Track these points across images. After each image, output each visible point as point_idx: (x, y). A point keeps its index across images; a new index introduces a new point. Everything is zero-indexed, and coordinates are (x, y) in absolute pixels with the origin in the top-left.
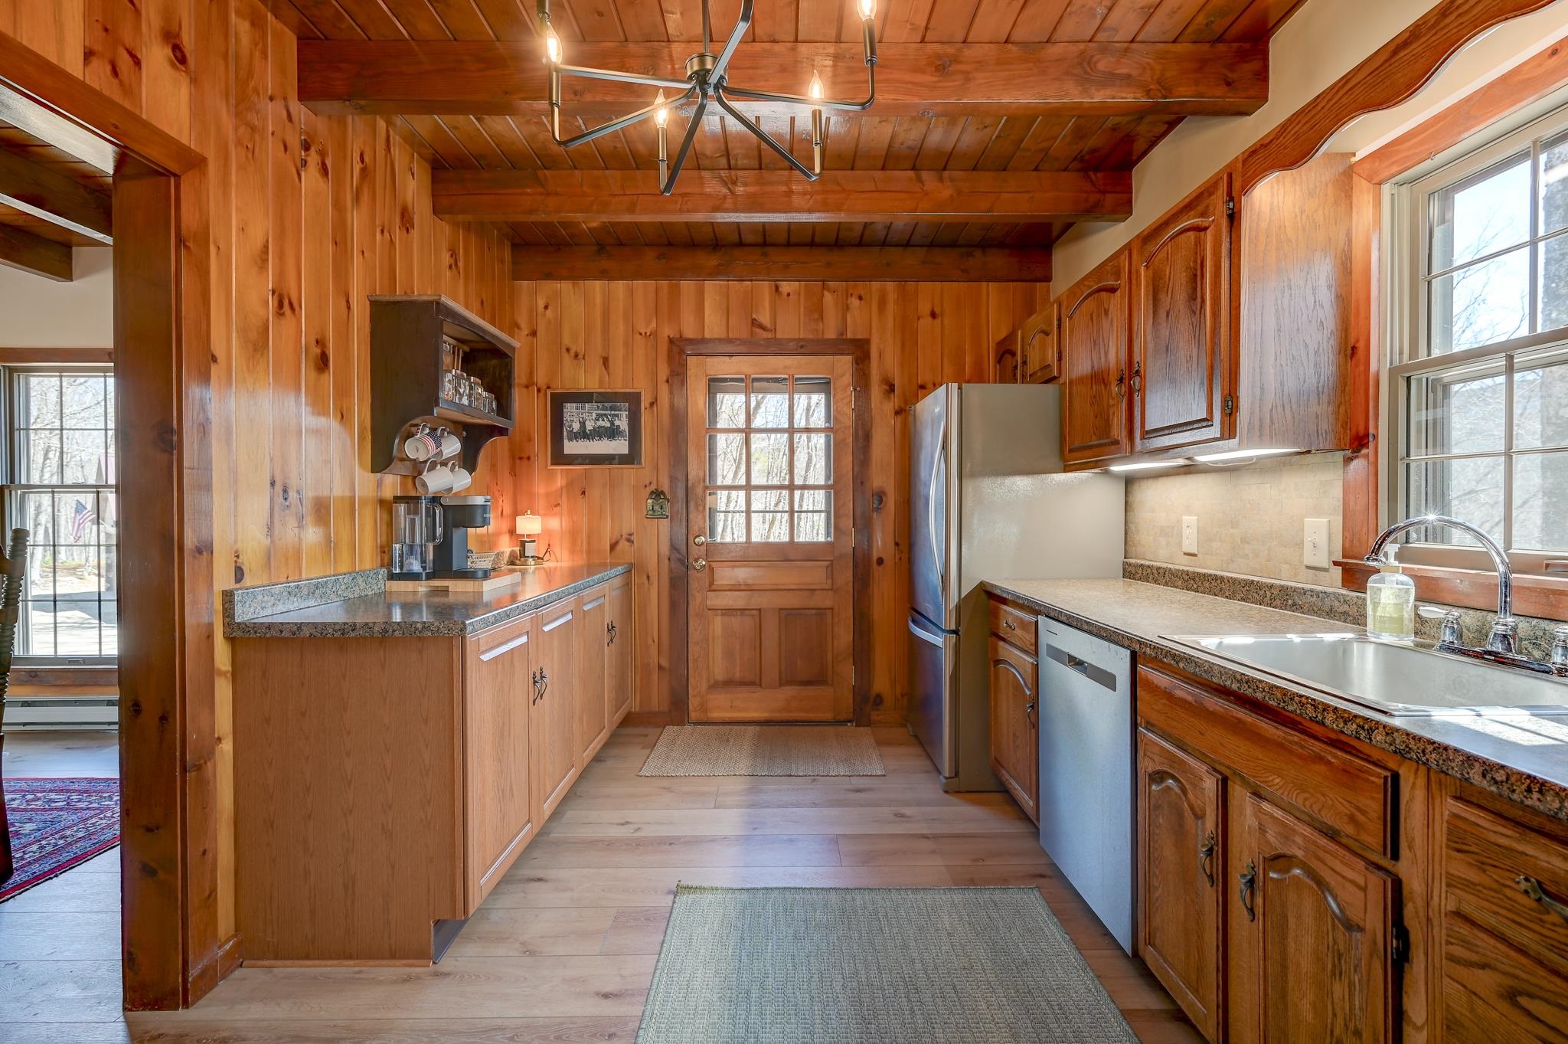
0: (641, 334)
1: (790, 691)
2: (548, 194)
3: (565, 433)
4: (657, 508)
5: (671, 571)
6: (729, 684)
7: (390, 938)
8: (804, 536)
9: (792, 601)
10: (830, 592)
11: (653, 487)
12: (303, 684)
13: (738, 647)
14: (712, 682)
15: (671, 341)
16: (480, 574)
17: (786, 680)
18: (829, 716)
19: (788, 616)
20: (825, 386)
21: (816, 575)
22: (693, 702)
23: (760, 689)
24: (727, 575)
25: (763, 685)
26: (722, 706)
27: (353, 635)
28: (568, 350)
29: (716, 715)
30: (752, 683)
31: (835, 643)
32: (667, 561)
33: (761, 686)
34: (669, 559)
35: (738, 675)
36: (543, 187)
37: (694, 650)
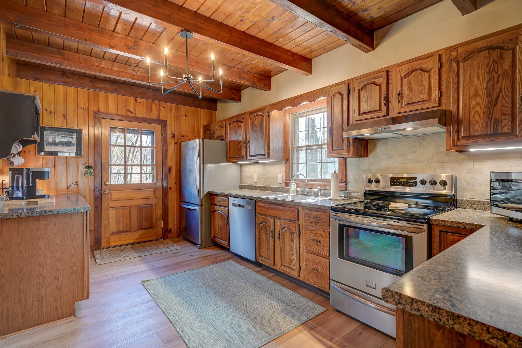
0: (81, 108)
1: (141, 232)
2: (65, 59)
3: (45, 143)
4: (89, 172)
5: (95, 195)
6: (118, 232)
8: (144, 181)
9: (142, 202)
10: (155, 199)
11: (87, 165)
12: (19, 234)
13: (121, 220)
14: (111, 233)
15: (95, 112)
17: (140, 228)
18: (154, 238)
19: (140, 208)
20: (152, 133)
21: (150, 194)
22: (104, 241)
23: (130, 233)
24: (116, 195)
25: (131, 231)
26: (115, 241)
27: (45, 214)
28: (46, 110)
29: (112, 244)
30: (127, 231)
31: (156, 215)
32: (93, 191)
33: (130, 232)
34: (94, 191)
35: (121, 230)
36: (63, 57)
37: (104, 222)
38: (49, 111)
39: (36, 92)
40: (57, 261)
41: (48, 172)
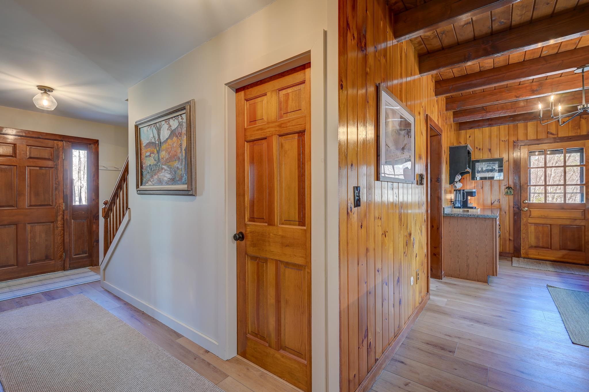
0: (503, 141)
1: (564, 252)
2: (487, 112)
3: (476, 171)
4: (509, 192)
5: (514, 211)
6: (536, 247)
7: (477, 277)
8: (570, 201)
9: (566, 222)
10: (584, 220)
11: (507, 186)
12: (458, 226)
13: (541, 236)
14: (530, 246)
15: (514, 142)
16: (474, 208)
17: (563, 248)
18: (583, 262)
19: (563, 228)
21: (578, 214)
22: (523, 251)
23: (550, 250)
24: (535, 213)
25: (552, 249)
26: (533, 253)
27: (470, 217)
28: (477, 148)
29: (532, 256)
30: (548, 248)
31: (586, 238)
32: (512, 208)
33: (551, 249)
34: (513, 207)
35: (541, 245)
36: (485, 111)
37: (523, 235)
38: (478, 148)
39: (471, 137)
40: (477, 246)
41: (475, 192)
